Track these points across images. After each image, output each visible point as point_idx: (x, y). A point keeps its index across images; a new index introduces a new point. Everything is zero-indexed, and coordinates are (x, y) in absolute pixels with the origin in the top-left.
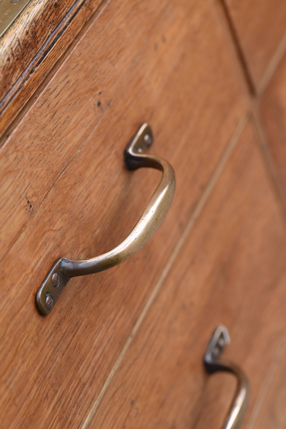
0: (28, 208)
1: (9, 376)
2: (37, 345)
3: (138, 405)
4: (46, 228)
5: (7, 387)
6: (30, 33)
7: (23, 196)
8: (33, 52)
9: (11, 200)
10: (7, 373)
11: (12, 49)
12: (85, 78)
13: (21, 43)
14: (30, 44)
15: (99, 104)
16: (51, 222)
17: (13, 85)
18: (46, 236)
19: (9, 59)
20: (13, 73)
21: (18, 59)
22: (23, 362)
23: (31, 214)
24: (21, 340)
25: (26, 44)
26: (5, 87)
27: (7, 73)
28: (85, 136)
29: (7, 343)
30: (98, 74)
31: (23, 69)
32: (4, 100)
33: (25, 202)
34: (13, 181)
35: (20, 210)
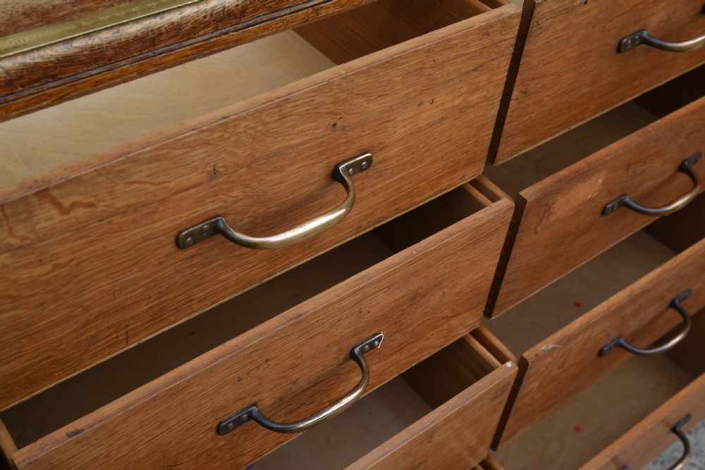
0: (212, 173)
1: (119, 276)
2: (161, 264)
3: (272, 363)
4: (222, 192)
5: (112, 282)
6: (240, 7)
7: (212, 164)
8: (234, 21)
9: (196, 163)
10: (118, 274)
11: (213, 11)
12: (332, 103)
13: (226, 10)
14: (235, 15)
15: (334, 125)
16: (229, 190)
17: (198, 36)
18: (217, 197)
19: (205, 17)
20: (203, 28)
21: (214, 20)
22: (139, 271)
23: (212, 178)
24: (146, 257)
25: (230, 13)
26: (189, 35)
27: (197, 26)
28: (305, 143)
29: (130, 255)
30: (347, 104)
31: (216, 29)
32: (183, 43)
33: (211, 169)
34: (208, 151)
35: (203, 173)
